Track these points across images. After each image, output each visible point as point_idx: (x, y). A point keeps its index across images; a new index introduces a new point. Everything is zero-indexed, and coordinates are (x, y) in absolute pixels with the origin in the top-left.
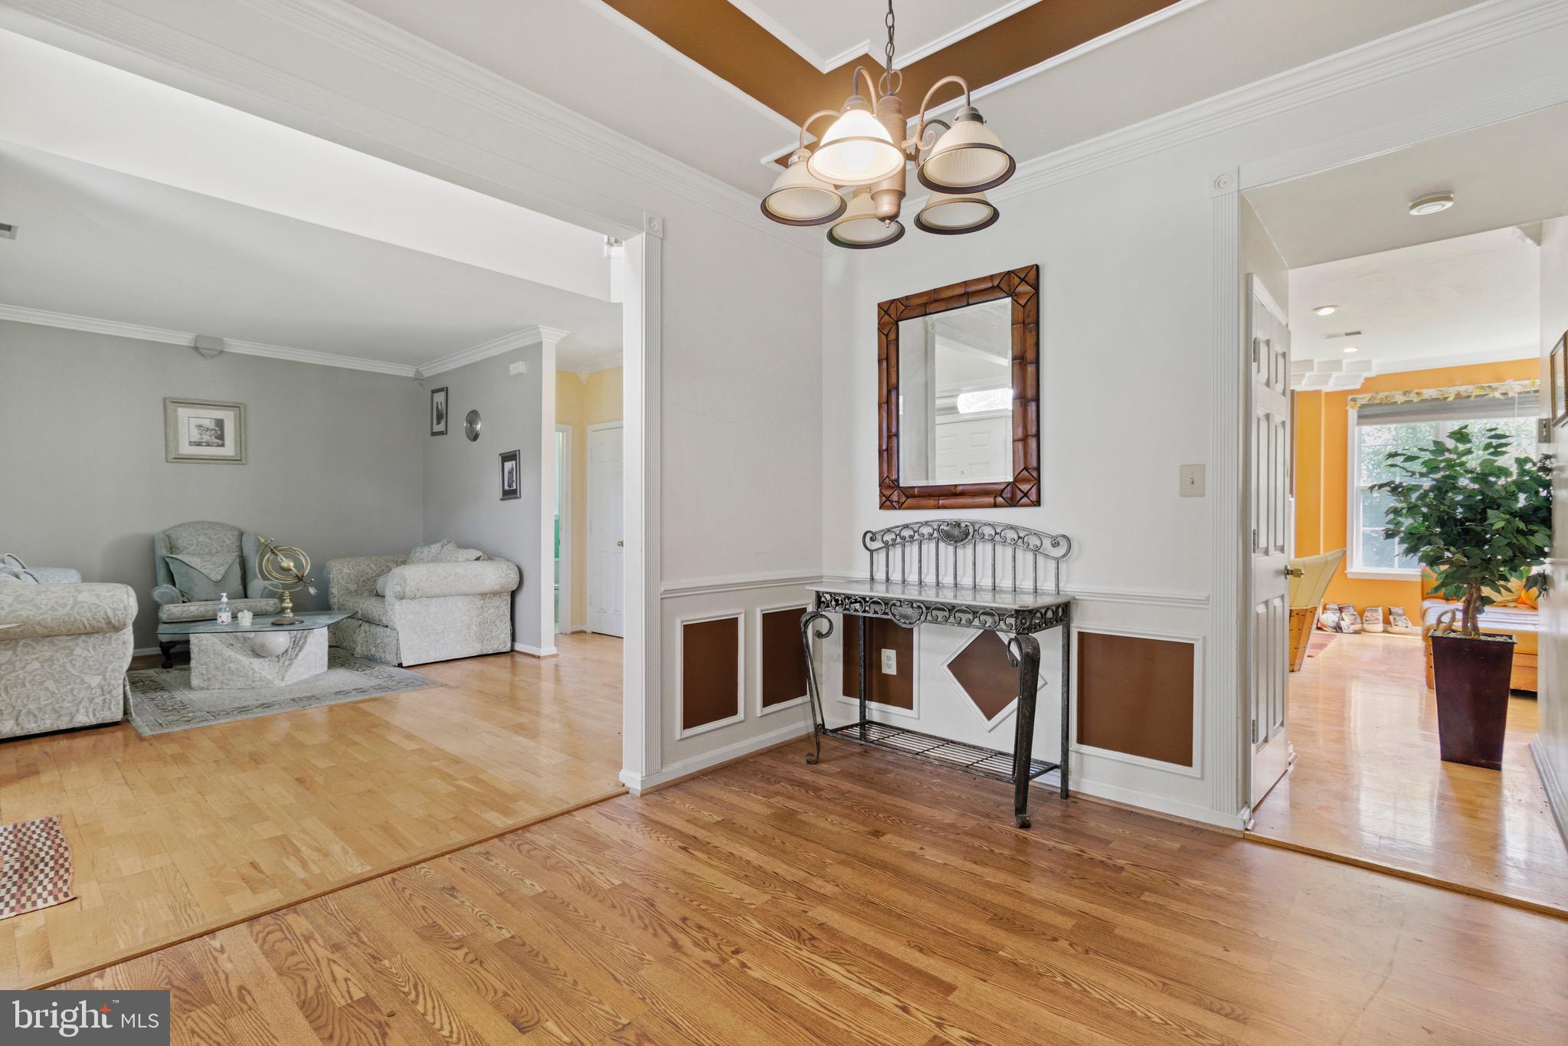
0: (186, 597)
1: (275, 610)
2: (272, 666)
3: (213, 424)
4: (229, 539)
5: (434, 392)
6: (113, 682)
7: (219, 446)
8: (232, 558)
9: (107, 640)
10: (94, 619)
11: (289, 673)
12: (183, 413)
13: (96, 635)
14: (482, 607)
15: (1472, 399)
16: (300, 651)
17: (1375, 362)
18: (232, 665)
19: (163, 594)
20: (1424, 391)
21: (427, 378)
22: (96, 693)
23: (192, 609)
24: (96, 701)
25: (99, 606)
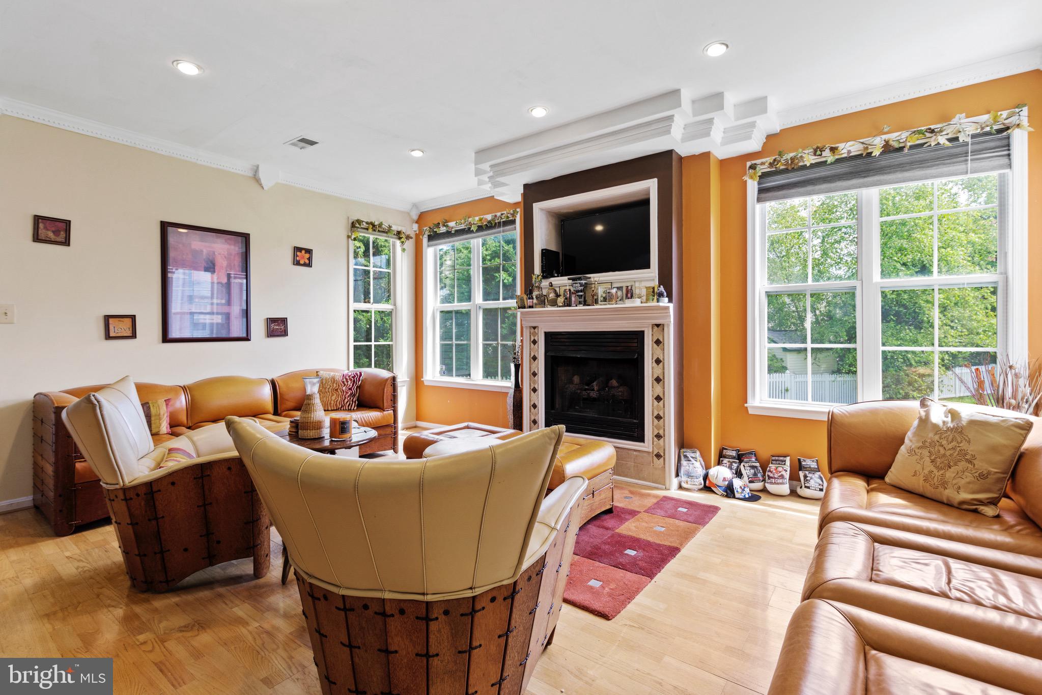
15: (906, 150)
17: (774, 104)
20: (841, 146)
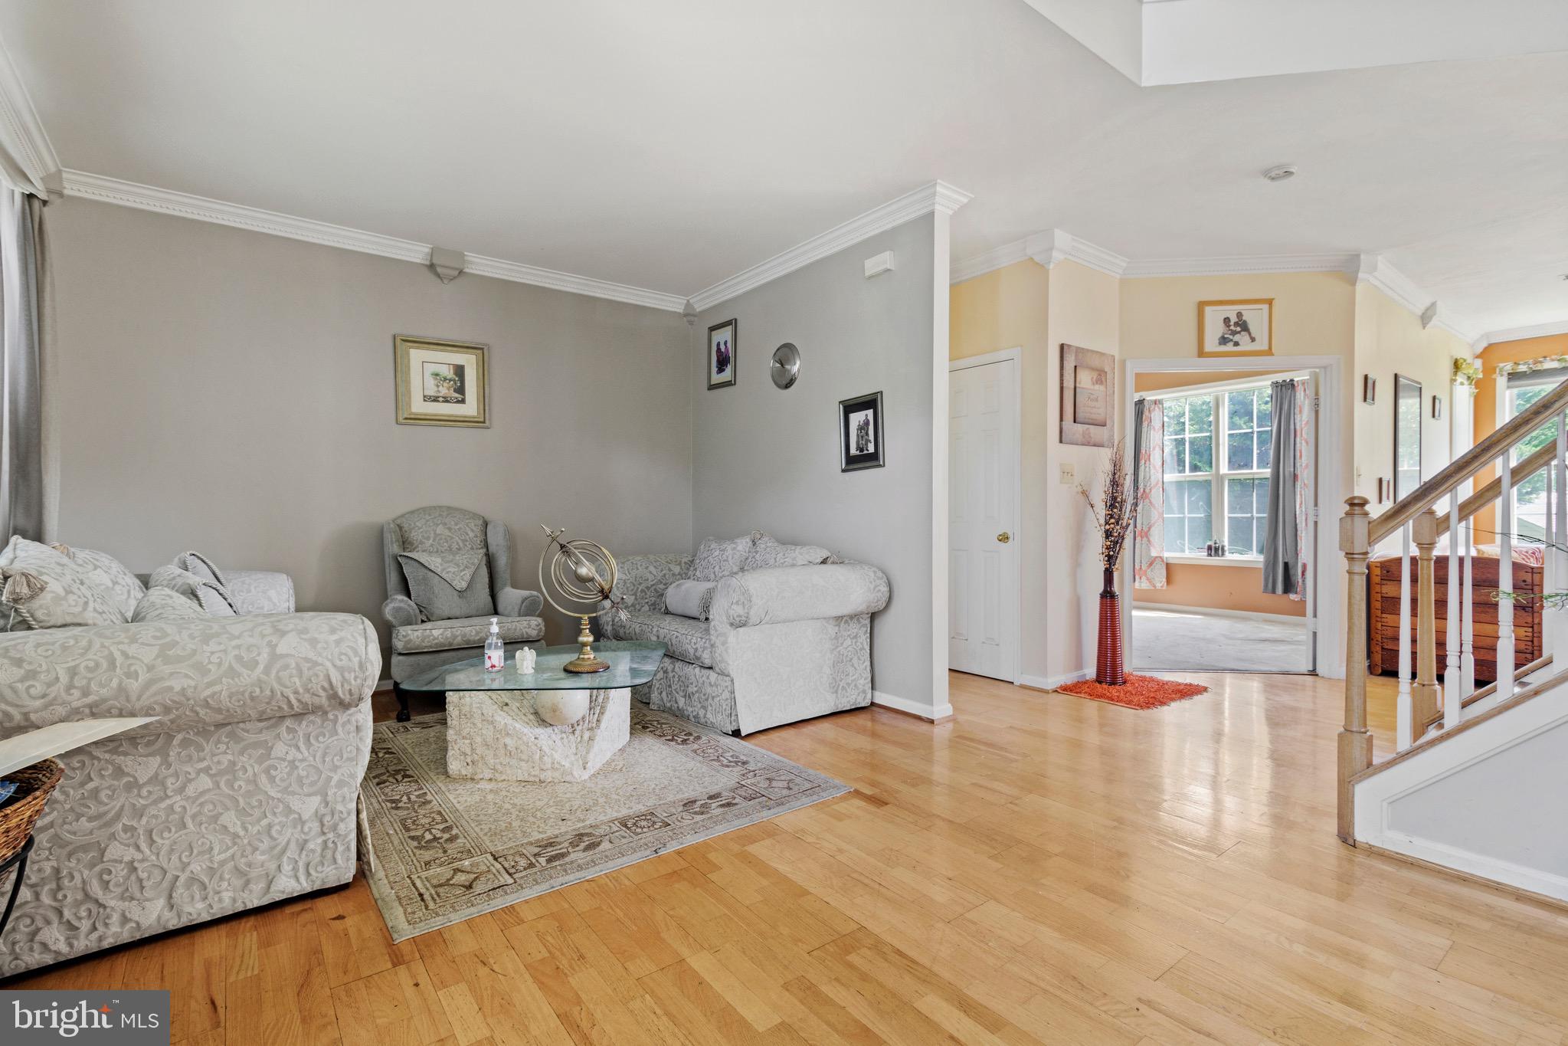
0: (426, 615)
1: (538, 635)
2: (565, 740)
3: (452, 371)
4: (472, 530)
5: (712, 329)
6: (339, 807)
7: (458, 402)
8: (479, 556)
9: (329, 725)
10: (307, 690)
11: (591, 756)
12: (416, 355)
13: (312, 717)
14: (836, 638)
16: (602, 713)
18: (508, 741)
19: (397, 610)
21: (700, 312)
22: (310, 829)
23: (436, 633)
24: (311, 846)
25: (316, 664)
